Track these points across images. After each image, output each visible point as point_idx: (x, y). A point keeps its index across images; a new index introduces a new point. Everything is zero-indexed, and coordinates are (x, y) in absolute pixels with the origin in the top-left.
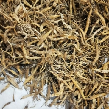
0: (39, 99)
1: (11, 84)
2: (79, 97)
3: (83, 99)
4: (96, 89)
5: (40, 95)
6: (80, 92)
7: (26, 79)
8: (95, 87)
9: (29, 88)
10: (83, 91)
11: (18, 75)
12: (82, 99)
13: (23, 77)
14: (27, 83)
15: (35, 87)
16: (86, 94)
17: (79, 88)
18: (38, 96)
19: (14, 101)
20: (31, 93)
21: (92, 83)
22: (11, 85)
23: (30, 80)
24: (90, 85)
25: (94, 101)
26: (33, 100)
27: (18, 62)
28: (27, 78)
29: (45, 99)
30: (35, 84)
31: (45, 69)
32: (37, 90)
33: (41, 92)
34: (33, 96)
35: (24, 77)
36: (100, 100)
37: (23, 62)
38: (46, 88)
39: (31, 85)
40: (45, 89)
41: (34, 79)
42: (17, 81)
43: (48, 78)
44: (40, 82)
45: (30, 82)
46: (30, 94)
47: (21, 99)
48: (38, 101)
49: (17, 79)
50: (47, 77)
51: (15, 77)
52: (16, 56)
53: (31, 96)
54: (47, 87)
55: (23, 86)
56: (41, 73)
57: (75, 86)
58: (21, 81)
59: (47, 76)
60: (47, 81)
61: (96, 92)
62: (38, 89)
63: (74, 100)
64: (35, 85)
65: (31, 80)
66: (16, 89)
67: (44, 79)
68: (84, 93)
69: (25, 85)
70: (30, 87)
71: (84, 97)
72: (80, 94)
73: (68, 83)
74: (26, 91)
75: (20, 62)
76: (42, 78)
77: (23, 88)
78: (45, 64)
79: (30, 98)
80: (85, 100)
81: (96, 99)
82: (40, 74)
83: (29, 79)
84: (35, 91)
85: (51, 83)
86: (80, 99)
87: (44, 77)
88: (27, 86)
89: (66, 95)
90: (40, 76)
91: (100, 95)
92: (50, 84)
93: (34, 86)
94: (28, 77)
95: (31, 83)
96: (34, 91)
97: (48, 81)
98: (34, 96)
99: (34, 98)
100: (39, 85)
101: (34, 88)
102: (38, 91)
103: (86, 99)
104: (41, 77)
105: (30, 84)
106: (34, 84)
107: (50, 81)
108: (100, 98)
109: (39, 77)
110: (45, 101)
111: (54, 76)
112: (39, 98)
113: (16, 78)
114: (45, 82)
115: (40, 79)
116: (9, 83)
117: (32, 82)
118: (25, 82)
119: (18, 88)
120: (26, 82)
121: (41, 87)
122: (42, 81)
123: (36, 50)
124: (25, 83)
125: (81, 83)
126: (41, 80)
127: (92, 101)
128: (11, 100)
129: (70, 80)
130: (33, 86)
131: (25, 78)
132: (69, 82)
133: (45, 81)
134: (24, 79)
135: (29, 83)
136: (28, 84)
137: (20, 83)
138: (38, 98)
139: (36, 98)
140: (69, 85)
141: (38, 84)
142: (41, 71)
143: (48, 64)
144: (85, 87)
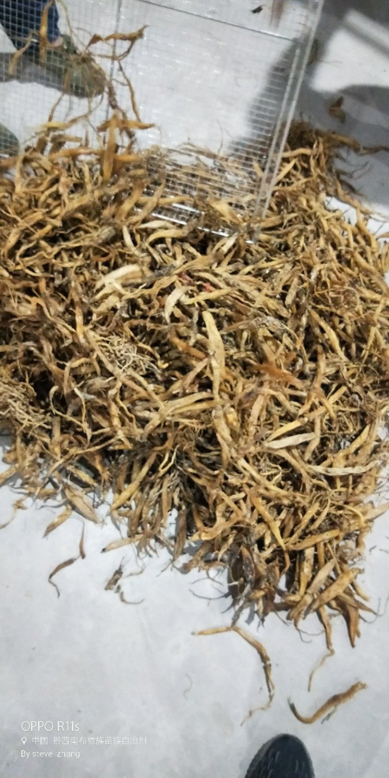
0: (155, 551)
1: (74, 508)
2: (267, 541)
3: (280, 547)
4: (313, 520)
5: (157, 540)
6: (269, 528)
7: (117, 495)
8: (311, 513)
9: (126, 519)
10: (278, 523)
11: (96, 484)
12: (275, 546)
13: (108, 491)
14: (119, 507)
15: (144, 516)
16: (287, 533)
17: (268, 515)
18: (152, 542)
19: (83, 555)
20: (131, 535)
21: (301, 505)
22: (74, 513)
23: (129, 499)
24: (296, 510)
25: (309, 553)
26: (138, 555)
27: (98, 447)
28: (120, 492)
29: (170, 552)
30: (145, 508)
31: (174, 466)
32: (148, 525)
33: (160, 532)
34: (137, 543)
35: (111, 490)
36: (327, 552)
37: (110, 445)
38: (175, 522)
39: (132, 512)
40: (171, 524)
41: (139, 495)
42: (91, 501)
43: (181, 491)
44: (157, 502)
45: (128, 503)
46: (129, 536)
47: (104, 550)
48: (150, 556)
49: (91, 495)
50: (178, 489)
51: (88, 489)
52: (94, 430)
53: (130, 542)
54: (177, 519)
55: (110, 514)
56: (163, 478)
57: (255, 511)
58: (103, 502)
59: (177, 486)
60: (177, 501)
61: (312, 528)
62: (150, 524)
63: (254, 550)
64: (144, 512)
65: (133, 498)
66: (90, 524)
67: (168, 493)
68: (282, 530)
69: (115, 514)
70: (129, 517)
71: (281, 542)
72: (269, 532)
73: (237, 502)
74: (118, 528)
75: (103, 445)
76: (164, 490)
77: (108, 520)
78: (172, 452)
79: (130, 550)
80: (284, 549)
81: (313, 549)
82: (158, 480)
83: (125, 494)
84: (143, 529)
85: (188, 505)
86: (269, 547)
87: (169, 487)
88: (120, 515)
89: (230, 536)
90: (159, 486)
91: (327, 536)
92: (184, 507)
93: (141, 513)
94: (122, 489)
95: (130, 507)
96: (140, 529)
97: (181, 499)
98: (140, 543)
99: (139, 548)
100: (153, 514)
101: (140, 517)
102: (153, 528)
103: (286, 547)
104: (161, 487)
105: (128, 509)
106: (140, 507)
107: (186, 501)
108: (325, 545)
109: (155, 489)
110: (171, 557)
111: (197, 484)
112: (154, 548)
113: (89, 492)
114: (170, 501)
115: (158, 493)
116: (70, 507)
117: (133, 503)
118: (114, 502)
119: (95, 521)
120: (118, 503)
121: (162, 515)
122: (164, 497)
123: (150, 410)
124: (115, 506)
125: (272, 503)
126: (160, 496)
127: (302, 552)
128: (76, 553)
129: (242, 495)
130: (138, 512)
131: (114, 492)
132: (242, 502)
133: (173, 499)
134: (110, 496)
135: (125, 507)
136: (122, 509)
137: (100, 507)
138: (151, 548)
139: (146, 550)
140: (239, 508)
141: (151, 511)
142: (162, 471)
143: (179, 450)
144: (283, 515)
